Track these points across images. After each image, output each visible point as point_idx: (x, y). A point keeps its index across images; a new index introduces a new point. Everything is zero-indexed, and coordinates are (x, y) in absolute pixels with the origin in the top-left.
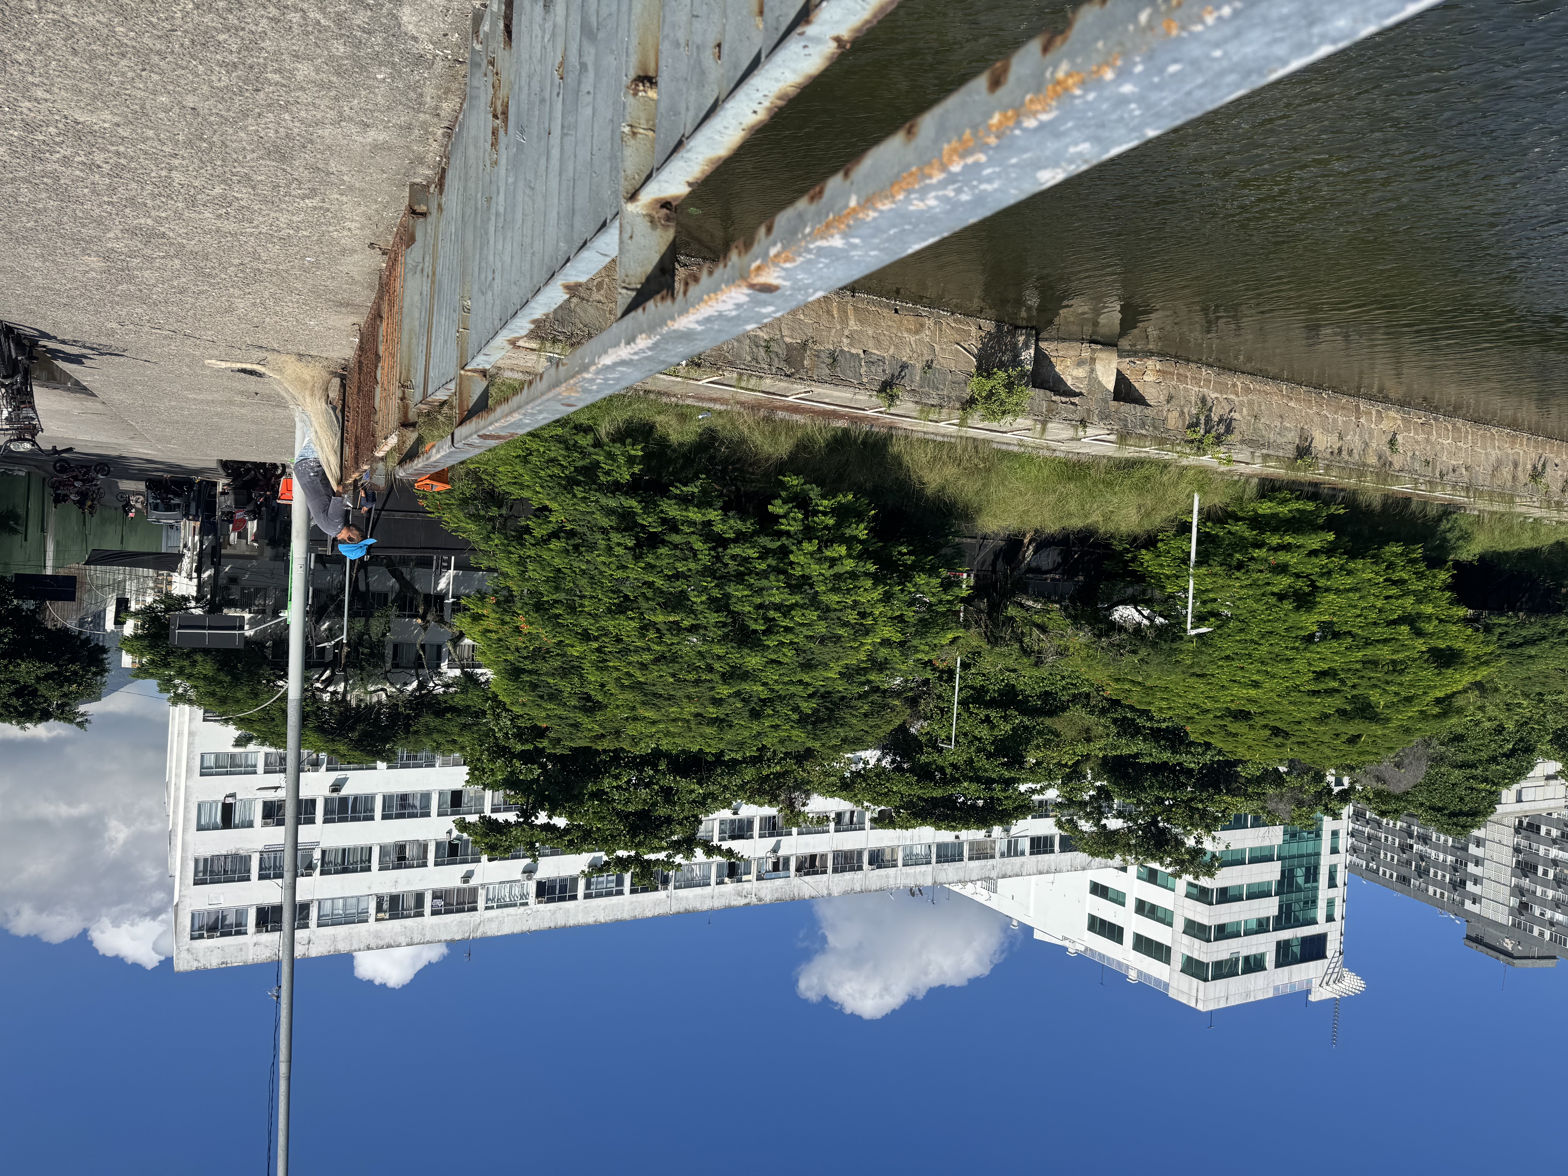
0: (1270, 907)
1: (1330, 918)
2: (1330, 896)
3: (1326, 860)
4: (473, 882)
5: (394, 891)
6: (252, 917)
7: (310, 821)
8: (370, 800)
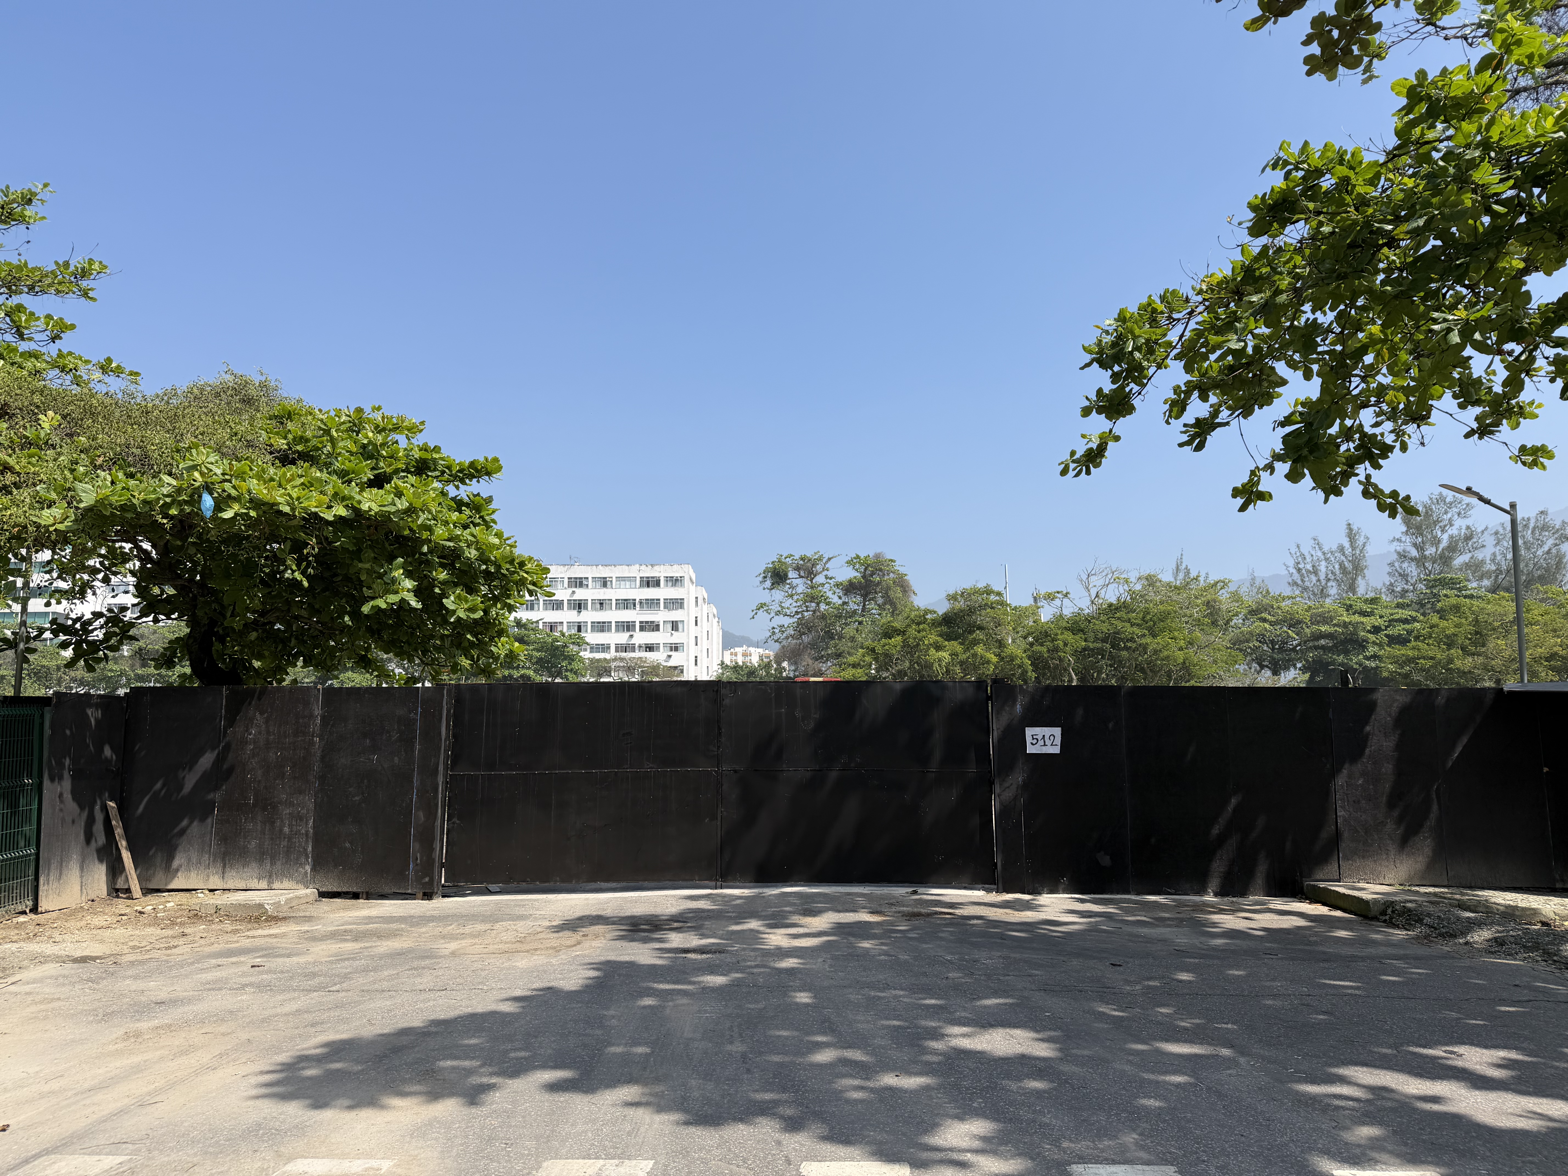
4: (570, 590)
5: (605, 589)
6: (662, 583)
7: (641, 622)
8: (617, 630)
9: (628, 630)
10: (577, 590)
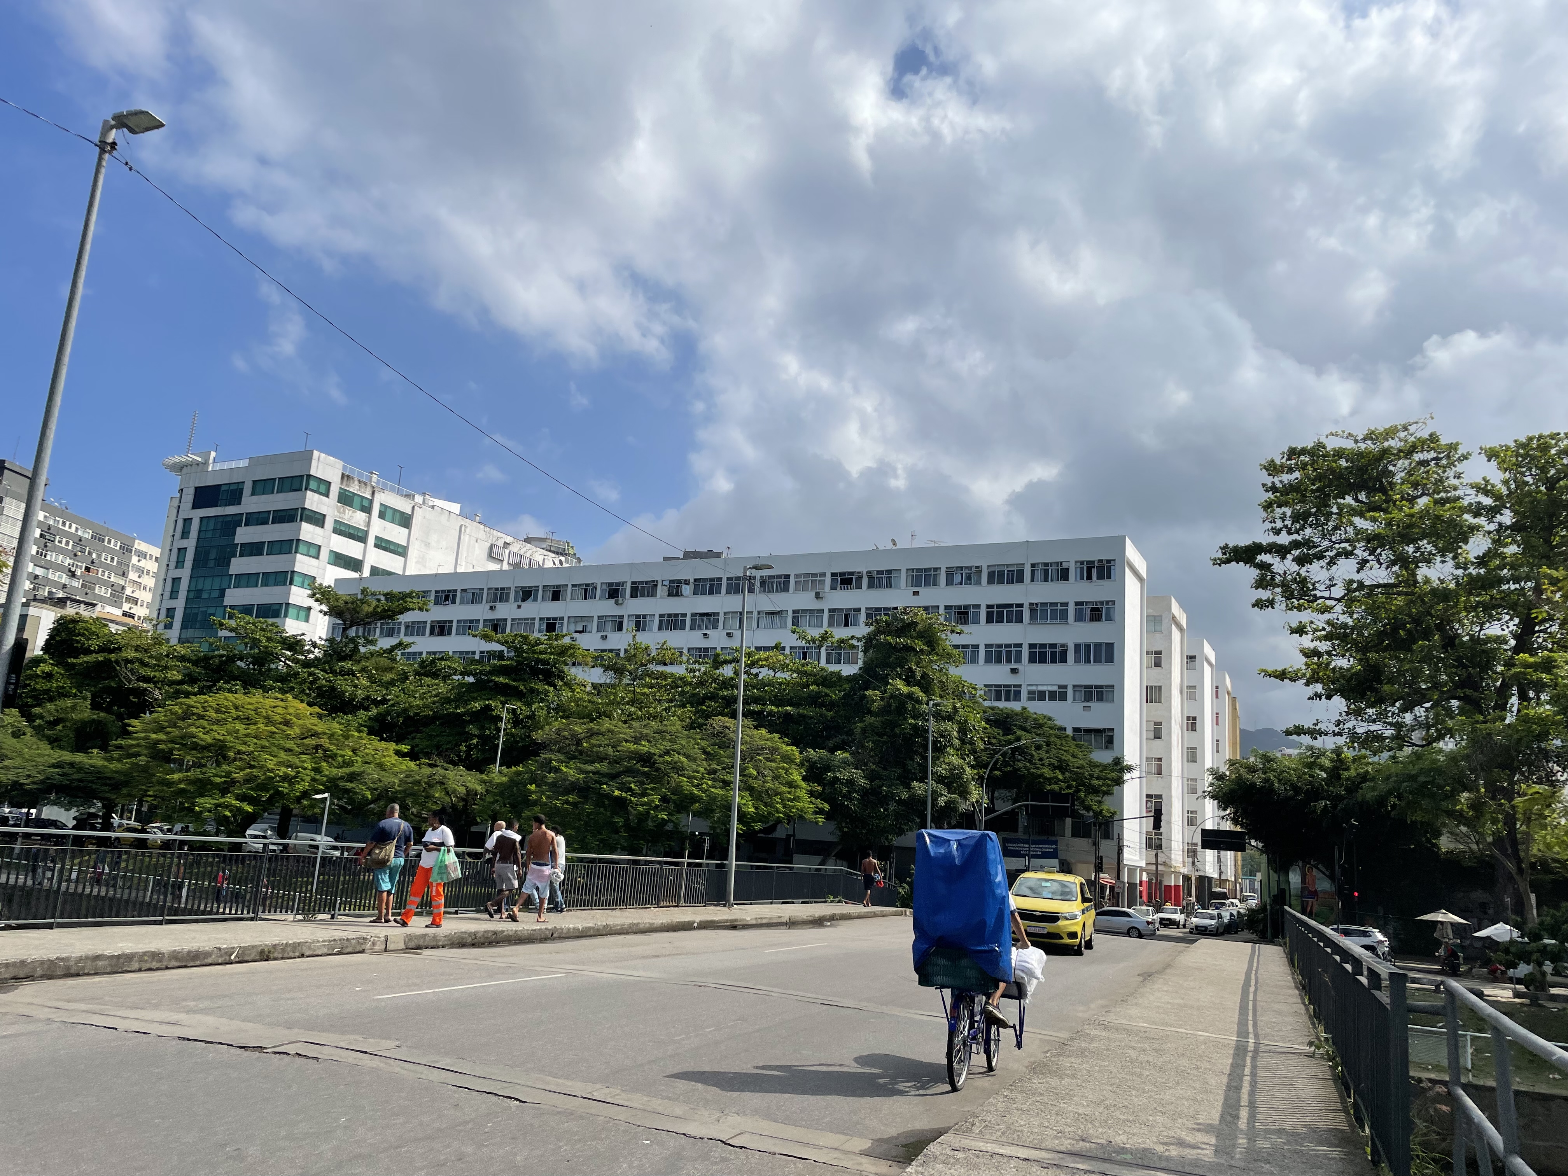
0: (244, 535)
1: (187, 522)
2: (185, 541)
3: (185, 573)
4: (910, 591)
5: (969, 588)
6: (1072, 574)
7: (1031, 646)
8: (988, 660)
9: (1009, 661)
10: (922, 590)
